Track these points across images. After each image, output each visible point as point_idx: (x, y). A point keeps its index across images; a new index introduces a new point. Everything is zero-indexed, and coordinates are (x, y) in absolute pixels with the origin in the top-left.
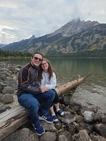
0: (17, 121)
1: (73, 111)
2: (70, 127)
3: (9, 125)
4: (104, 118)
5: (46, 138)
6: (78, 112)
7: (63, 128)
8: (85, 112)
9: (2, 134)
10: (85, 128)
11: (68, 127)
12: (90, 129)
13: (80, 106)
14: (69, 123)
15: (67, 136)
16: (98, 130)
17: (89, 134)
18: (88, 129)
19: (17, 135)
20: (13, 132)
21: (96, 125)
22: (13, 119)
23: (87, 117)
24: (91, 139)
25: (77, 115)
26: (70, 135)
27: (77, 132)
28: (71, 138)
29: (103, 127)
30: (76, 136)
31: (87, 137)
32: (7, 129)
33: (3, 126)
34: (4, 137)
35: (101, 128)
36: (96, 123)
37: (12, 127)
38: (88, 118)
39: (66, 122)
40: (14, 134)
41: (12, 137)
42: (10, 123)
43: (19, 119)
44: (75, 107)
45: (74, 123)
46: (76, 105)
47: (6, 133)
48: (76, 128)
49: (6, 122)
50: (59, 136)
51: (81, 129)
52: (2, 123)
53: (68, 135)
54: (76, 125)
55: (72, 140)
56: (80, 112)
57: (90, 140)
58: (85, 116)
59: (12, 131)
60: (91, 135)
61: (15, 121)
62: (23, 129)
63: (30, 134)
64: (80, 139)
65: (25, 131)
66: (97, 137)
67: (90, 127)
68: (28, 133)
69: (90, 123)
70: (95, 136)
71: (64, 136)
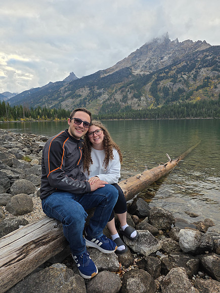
0: (42, 248)
1: (155, 229)
2: (149, 262)
3: (24, 257)
5: (101, 283)
6: (167, 232)
7: (135, 263)
8: (182, 231)
9: (11, 275)
10: (182, 264)
11: (146, 262)
12: (191, 266)
13: (170, 220)
14: (147, 254)
15: (144, 280)
16: (209, 268)
17: (190, 277)
18: (187, 267)
19: (41, 278)
20: (33, 272)
21: (205, 258)
22: (33, 246)
23: (186, 241)
24: (195, 287)
25: (164, 237)
26: (150, 279)
27: (164, 271)
28: (152, 284)
30: (162, 280)
31: (185, 282)
32: (21, 266)
33: (12, 258)
34: (16, 281)
35: (214, 265)
36: (205, 253)
37: (32, 261)
38: (187, 243)
39: (142, 252)
40: (34, 276)
41: (31, 282)
42: (27, 253)
43: (44, 245)
44: (161, 221)
45: (158, 253)
46: (162, 216)
47: (18, 273)
48: (163, 264)
49: (18, 252)
50: (127, 281)
51: (174, 267)
52: (11, 253)
53: (146, 278)
54: (162, 258)
55: (154, 288)
56: (170, 230)
57: (193, 288)
58: (181, 238)
59: (31, 270)
60: (194, 278)
61: (37, 250)
62: (53, 266)
63: (69, 276)
64: (172, 287)
65: (59, 267)
66: (206, 282)
67: (191, 262)
68: (64, 274)
69: (192, 253)
70: (202, 281)
71: (138, 281)
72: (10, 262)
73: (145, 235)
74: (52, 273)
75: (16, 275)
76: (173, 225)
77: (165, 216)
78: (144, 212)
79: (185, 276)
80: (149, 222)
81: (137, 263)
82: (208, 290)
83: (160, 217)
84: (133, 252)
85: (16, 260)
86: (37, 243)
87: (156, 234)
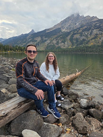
0: (26, 104)
1: (71, 99)
2: (68, 111)
3: (20, 107)
4: (97, 105)
5: (49, 118)
6: (75, 101)
7: (62, 112)
8: (82, 100)
10: (81, 112)
12: (84, 113)
13: (77, 96)
14: (67, 109)
16: (91, 113)
17: (84, 117)
18: (83, 113)
19: (26, 115)
20: (23, 113)
21: (90, 110)
22: (23, 103)
23: (83, 104)
25: (74, 103)
27: (74, 115)
28: (69, 119)
32: (19, 110)
35: (94, 112)
36: (91, 108)
37: (23, 108)
39: (65, 108)
41: (22, 116)
42: (21, 105)
45: (72, 109)
48: (73, 112)
49: (18, 105)
52: (15, 105)
53: (67, 117)
58: (81, 102)
62: (31, 111)
63: (37, 115)
64: (77, 120)
65: (33, 112)
66: (90, 119)
67: (85, 111)
68: (35, 114)
69: (85, 108)
70: (89, 118)
71: (64, 117)
72: (15, 108)
73: (66, 101)
74: (30, 113)
75: (17, 113)
76: (78, 98)
77: (75, 94)
78: (66, 93)
79: (82, 116)
80: (68, 97)
81: (63, 112)
82: (91, 121)
83: (73, 95)
84: (61, 108)
85: (17, 108)
86: (25, 102)
87: (71, 101)
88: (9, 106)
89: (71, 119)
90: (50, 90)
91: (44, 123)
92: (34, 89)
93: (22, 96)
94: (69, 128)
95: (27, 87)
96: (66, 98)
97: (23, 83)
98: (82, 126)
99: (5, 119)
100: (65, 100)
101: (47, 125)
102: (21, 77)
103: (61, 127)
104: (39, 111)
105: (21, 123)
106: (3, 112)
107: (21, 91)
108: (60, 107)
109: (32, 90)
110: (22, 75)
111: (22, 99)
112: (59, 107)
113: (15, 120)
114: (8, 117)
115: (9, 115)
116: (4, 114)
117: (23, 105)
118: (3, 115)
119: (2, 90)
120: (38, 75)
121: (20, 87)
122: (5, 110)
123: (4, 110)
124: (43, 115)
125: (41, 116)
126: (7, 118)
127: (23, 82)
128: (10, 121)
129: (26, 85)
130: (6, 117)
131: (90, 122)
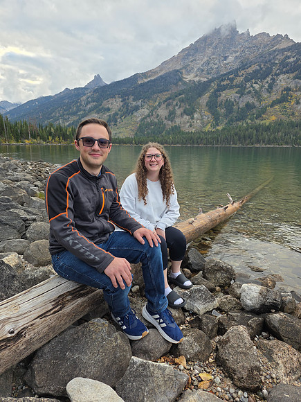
0: (79, 301)
1: (212, 285)
2: (204, 320)
3: (61, 309)
4: (290, 302)
5: (148, 341)
6: (226, 288)
7: (186, 322)
8: (244, 286)
9: (47, 328)
10: (243, 322)
11: (200, 321)
12: (253, 325)
13: (230, 274)
14: (201, 313)
15: (198, 339)
16: (274, 327)
17: (252, 339)
18: (249, 326)
19: (80, 334)
20: (70, 328)
21: (271, 316)
22: (69, 297)
23: (248, 298)
24: (257, 348)
25: (222, 294)
26: (206, 338)
27: (221, 331)
28: (208, 345)
29: (287, 321)
30: (219, 340)
31: (246, 341)
32: (58, 318)
33: (47, 310)
34: (52, 336)
35: (281, 324)
36: (271, 312)
37: (69, 314)
38: (250, 300)
39: (195, 310)
40: (71, 331)
41: (68, 338)
42: (63, 305)
43: (82, 297)
44: (218, 275)
45: (214, 312)
46: (221, 269)
47: (54, 327)
48: (220, 323)
49: (53, 303)
52: (45, 303)
53: (201, 337)
54: (218, 317)
55: (209, 349)
56: (229, 287)
57: (255, 347)
58: (243, 294)
59: (68, 325)
60: (256, 339)
61: (74, 302)
62: (93, 321)
63: (111, 332)
64: (230, 347)
65: (100, 325)
66: (270, 343)
67: (254, 321)
68: (106, 329)
69: (255, 312)
70: (266, 342)
71: (192, 340)
72: (45, 313)
73: (199, 291)
74: (92, 328)
75: (52, 329)
76: (233, 281)
77: (223, 270)
78: (197, 265)
79: (246, 335)
80: (204, 277)
81: (189, 322)
82: (272, 351)
83: (217, 270)
84: (184, 310)
85: (52, 312)
86: (75, 294)
87: (212, 290)
88: (26, 307)
89: (213, 343)
90: (152, 257)
91: (133, 360)
92: (103, 255)
93: (65, 277)
94: (208, 370)
95: (82, 250)
96: (196, 279)
97: (68, 238)
98: (246, 365)
99: (14, 348)
100: (195, 287)
101: (143, 365)
102: (63, 220)
103: (182, 368)
104: (119, 321)
105: (64, 358)
106: (8, 327)
107: (64, 261)
108: (182, 308)
109: (97, 258)
110: (66, 214)
111: (67, 286)
112: (176, 307)
113: (47, 349)
114: (23, 340)
115: (27, 335)
116: (13, 332)
117: (69, 304)
118: (10, 335)
119: (7, 256)
120: (115, 212)
121: (59, 248)
122: (15, 319)
123: (10, 320)
124: (128, 331)
125: (122, 337)
126: (21, 344)
127: (68, 235)
128: (29, 352)
129: (77, 244)
130: (17, 340)
131: (269, 354)
